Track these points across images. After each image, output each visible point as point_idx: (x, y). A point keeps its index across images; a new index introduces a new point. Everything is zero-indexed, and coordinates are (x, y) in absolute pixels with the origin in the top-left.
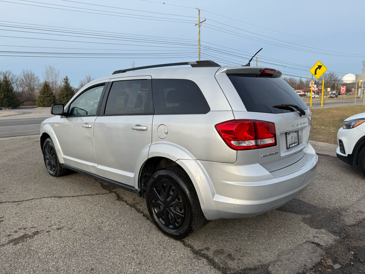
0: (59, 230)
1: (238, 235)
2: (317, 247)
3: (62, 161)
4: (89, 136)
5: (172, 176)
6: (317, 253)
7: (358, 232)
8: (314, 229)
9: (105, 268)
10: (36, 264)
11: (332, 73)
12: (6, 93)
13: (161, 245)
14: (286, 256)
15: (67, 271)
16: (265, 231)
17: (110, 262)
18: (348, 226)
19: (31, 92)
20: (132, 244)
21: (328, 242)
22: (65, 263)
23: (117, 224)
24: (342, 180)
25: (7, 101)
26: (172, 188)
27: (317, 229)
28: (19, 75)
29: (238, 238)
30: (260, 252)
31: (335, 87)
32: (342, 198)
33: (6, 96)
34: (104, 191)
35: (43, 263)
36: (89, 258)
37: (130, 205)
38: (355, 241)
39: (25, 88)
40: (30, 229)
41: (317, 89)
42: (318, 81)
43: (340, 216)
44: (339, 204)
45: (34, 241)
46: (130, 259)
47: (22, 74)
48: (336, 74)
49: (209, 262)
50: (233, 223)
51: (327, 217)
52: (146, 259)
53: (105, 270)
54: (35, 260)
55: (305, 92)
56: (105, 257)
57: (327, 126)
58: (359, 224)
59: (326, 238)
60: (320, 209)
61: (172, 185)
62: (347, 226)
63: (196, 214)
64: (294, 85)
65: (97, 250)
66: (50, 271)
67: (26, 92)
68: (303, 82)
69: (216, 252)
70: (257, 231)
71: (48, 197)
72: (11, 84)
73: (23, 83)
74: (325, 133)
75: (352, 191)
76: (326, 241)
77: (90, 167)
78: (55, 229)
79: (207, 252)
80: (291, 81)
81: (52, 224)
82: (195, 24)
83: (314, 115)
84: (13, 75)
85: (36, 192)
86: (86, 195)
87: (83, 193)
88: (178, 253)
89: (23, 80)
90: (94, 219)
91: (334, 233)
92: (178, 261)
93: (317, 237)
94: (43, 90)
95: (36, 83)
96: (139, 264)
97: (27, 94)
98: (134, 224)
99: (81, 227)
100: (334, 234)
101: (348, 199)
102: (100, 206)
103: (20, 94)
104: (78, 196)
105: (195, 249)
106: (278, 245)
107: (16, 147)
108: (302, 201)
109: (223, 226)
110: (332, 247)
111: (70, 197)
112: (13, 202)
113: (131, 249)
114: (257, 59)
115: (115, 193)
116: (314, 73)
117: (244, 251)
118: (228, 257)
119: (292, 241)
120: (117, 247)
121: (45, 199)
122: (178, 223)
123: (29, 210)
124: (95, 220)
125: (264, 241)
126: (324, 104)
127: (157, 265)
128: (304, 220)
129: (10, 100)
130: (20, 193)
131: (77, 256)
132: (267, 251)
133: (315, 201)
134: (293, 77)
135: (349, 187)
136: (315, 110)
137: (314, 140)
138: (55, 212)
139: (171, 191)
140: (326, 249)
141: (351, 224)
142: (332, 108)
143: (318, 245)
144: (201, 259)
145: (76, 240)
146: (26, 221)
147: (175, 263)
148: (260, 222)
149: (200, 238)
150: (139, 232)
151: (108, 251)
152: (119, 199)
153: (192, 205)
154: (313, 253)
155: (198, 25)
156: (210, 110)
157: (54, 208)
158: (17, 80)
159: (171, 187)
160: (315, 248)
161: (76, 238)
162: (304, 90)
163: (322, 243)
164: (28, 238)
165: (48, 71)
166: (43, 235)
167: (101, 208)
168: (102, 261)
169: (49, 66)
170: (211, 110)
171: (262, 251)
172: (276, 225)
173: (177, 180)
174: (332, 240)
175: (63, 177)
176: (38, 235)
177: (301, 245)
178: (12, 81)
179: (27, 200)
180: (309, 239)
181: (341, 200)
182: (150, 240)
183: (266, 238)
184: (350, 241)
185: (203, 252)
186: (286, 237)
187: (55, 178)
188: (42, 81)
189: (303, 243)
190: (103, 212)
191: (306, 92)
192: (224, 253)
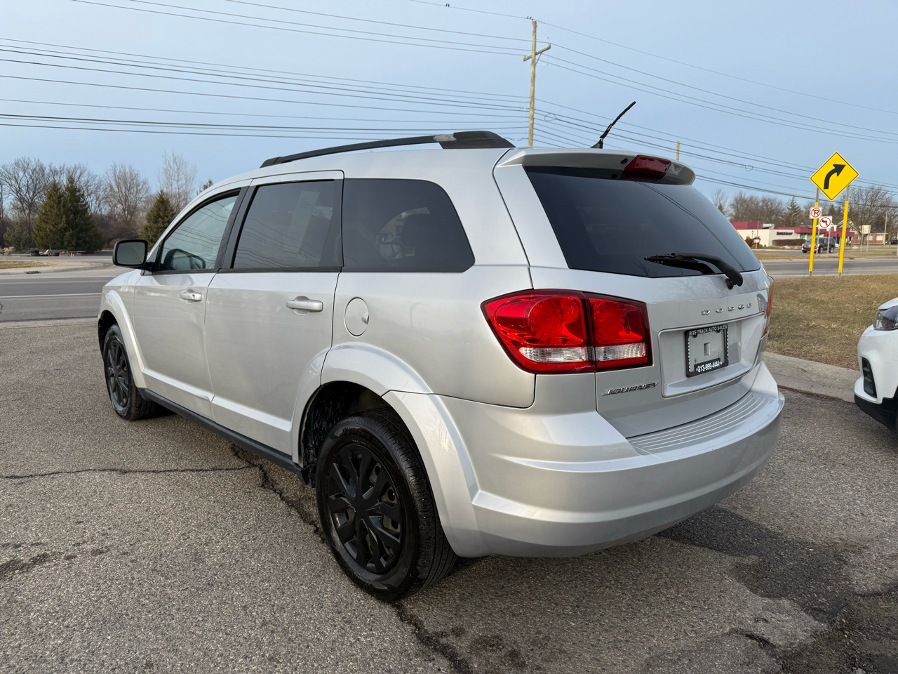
0: (96, 555)
1: (549, 600)
2: (759, 650)
3: (140, 383)
4: (195, 322)
5: (376, 433)
6: (756, 666)
7: (886, 614)
8: (762, 596)
9: (182, 664)
10: (16, 640)
11: (876, 187)
12: (72, 216)
13: (339, 613)
14: (668, 668)
15: (85, 665)
16: (623, 593)
17: (200, 649)
18: (860, 595)
19: (129, 217)
20: (267, 604)
21: (795, 636)
22: (86, 644)
23: (242, 549)
24: (863, 468)
25: (72, 236)
26: (376, 465)
27: (769, 597)
28: (104, 176)
29: (548, 608)
30: (598, 650)
31: (883, 223)
32: (854, 516)
33: (71, 225)
34: (236, 462)
35: (34, 640)
36: (150, 634)
37: (288, 502)
38: (874, 639)
39: (115, 206)
40: (29, 549)
41: (835, 227)
42: (840, 208)
43: (841, 565)
44: (844, 532)
45: (30, 580)
46: (250, 645)
47: (111, 174)
48: (888, 189)
49: (456, 668)
50: (542, 566)
51: (803, 567)
52: (292, 647)
53: (182, 670)
54: (16, 628)
55: (802, 234)
56: (189, 635)
57: (845, 322)
58: (890, 590)
59: (790, 625)
60: (789, 542)
61: (376, 458)
62: (855, 594)
63: (430, 537)
64: (773, 217)
65: (175, 613)
66: (45, 661)
67: (117, 216)
68: (798, 207)
69: (479, 643)
70: (603, 593)
71: (95, 470)
72: (83, 196)
73: (111, 195)
74: (837, 340)
75: (885, 497)
76: (787, 635)
77: (198, 400)
78: (87, 552)
79: (454, 641)
80: (767, 205)
81: (85, 538)
82: (523, 58)
83: (818, 293)
84: (89, 174)
85: (72, 455)
86: (187, 470)
87: (184, 464)
88: (378, 639)
89: (111, 187)
90: (189, 533)
91: (816, 612)
92: (372, 659)
93: (766, 621)
94: (155, 213)
95: (141, 196)
96: (271, 659)
97: (119, 220)
98: (286, 553)
99: (152, 551)
100: (814, 617)
101: (870, 521)
102: (213, 500)
103: (104, 221)
104: (168, 471)
105: (426, 631)
106: (653, 636)
107: (59, 344)
108: (741, 519)
109: (514, 573)
110: (803, 651)
111: (148, 472)
112: (11, 477)
113: (261, 618)
114: (678, 147)
115: (261, 468)
116: (822, 186)
117: (554, 644)
118: (508, 658)
119: (693, 627)
120: (226, 610)
121: (87, 474)
122: (386, 559)
123: (42, 500)
124: (192, 536)
125: (616, 621)
126: (845, 266)
127: (316, 665)
128: (739, 572)
129: (81, 235)
130: (33, 457)
131: (122, 627)
132: (619, 649)
133: (776, 519)
134: (772, 196)
135: (880, 488)
136: (822, 279)
137: (805, 357)
138: (102, 507)
139: (374, 472)
140: (785, 656)
141: (868, 590)
142: (869, 277)
143: (764, 643)
144: (434, 659)
145: (132, 584)
146: (25, 527)
147: (365, 666)
148: (617, 569)
149: (446, 600)
150: (293, 576)
151: (200, 619)
152: (266, 486)
153: (420, 513)
154: (745, 666)
155: (530, 60)
156: (474, 261)
157: (102, 498)
158: (98, 187)
159: (373, 462)
160: (754, 652)
161: (133, 579)
162: (799, 230)
163: (776, 639)
164: (17, 571)
165: (171, 167)
166: (55, 565)
167: (216, 504)
168: (180, 644)
169: (173, 155)
170: (476, 263)
171: (603, 650)
172: (656, 579)
173: (387, 447)
174: (805, 631)
175: (145, 422)
176: (44, 565)
177: (715, 640)
178: (87, 189)
179: (43, 473)
180: (742, 624)
181: (851, 521)
182: (316, 597)
183: (623, 614)
184: (860, 637)
185: (443, 640)
186: (679, 615)
187: (125, 423)
188: (155, 190)
189: (723, 635)
190: (216, 516)
191: (805, 234)
192: (501, 647)
